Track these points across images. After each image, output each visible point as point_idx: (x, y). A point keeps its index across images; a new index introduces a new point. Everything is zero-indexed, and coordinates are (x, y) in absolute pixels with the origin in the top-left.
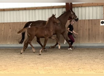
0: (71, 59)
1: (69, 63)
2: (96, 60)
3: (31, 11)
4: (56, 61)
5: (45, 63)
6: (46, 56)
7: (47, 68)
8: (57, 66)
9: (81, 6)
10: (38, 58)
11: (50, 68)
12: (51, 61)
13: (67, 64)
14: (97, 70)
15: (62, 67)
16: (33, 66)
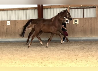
0: (42, 51)
1: (40, 53)
2: (62, 51)
3: (9, 12)
4: (30, 53)
5: (21, 54)
6: (22, 48)
7: (22, 58)
8: (30, 56)
9: (50, 7)
10: (15, 50)
11: (25, 58)
12: (25, 53)
13: (39, 55)
14: (63, 59)
15: (34, 57)
16: (11, 56)
